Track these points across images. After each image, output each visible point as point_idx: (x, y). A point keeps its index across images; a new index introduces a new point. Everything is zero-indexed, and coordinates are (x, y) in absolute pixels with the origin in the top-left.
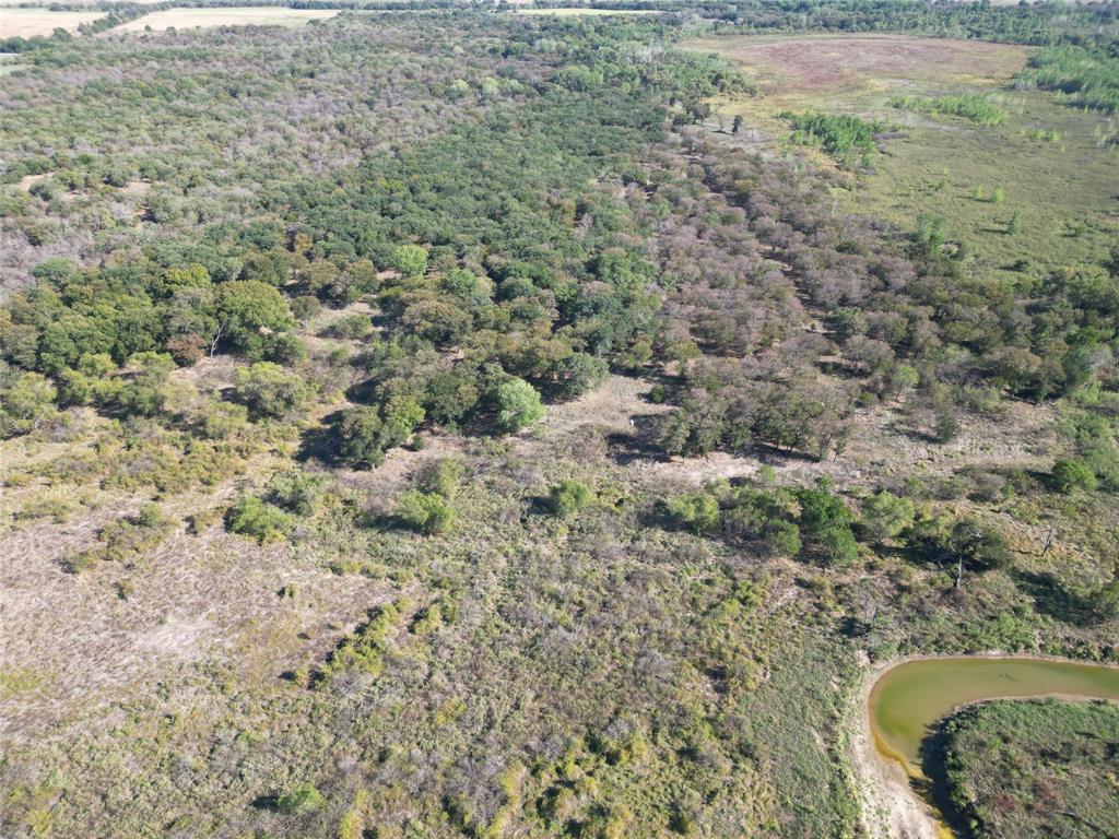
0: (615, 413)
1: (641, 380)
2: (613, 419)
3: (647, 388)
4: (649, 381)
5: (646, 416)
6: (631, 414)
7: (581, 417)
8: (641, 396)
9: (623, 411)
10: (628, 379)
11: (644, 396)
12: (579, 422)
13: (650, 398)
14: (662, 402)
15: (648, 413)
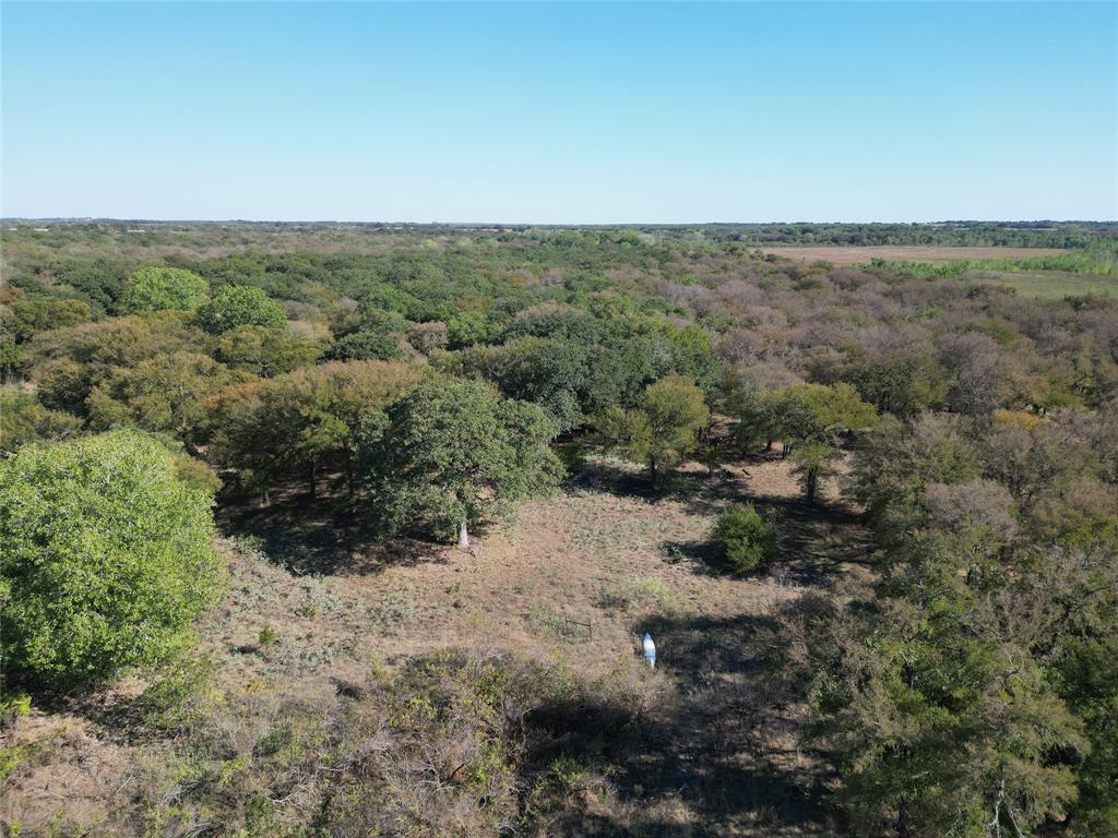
0: (581, 609)
1: (671, 507)
2: (565, 631)
3: (699, 528)
4: (703, 510)
5: (704, 623)
6: (638, 611)
7: (430, 624)
8: (673, 551)
9: (609, 603)
10: (628, 503)
11: (691, 550)
12: (410, 645)
13: (714, 558)
14: (762, 572)
15: (711, 610)
